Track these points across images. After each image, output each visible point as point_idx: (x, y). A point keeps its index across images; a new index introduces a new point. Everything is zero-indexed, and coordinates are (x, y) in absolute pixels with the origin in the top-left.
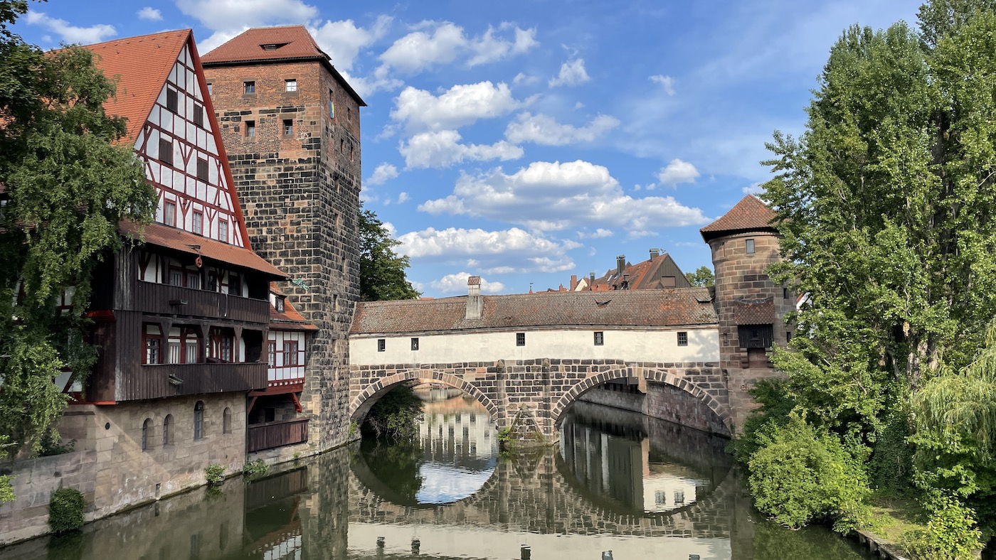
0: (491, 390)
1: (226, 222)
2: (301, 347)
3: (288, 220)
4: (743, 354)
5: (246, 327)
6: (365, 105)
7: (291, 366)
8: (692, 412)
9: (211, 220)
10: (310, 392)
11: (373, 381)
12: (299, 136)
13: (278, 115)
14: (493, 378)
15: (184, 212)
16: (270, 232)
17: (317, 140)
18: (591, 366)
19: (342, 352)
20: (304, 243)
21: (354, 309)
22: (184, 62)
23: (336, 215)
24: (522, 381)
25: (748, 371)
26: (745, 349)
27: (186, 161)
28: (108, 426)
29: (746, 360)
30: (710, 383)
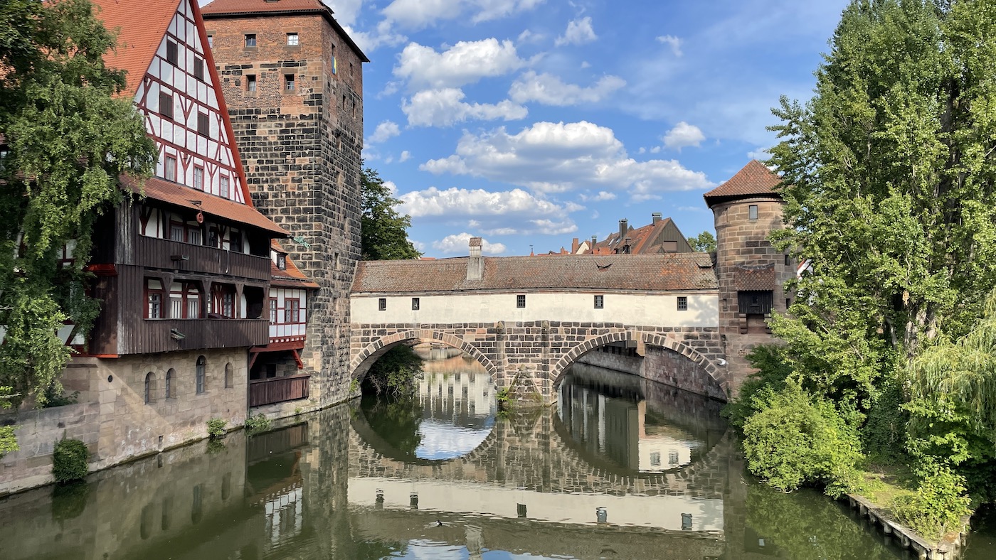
0: (490, 351)
1: (227, 178)
2: (303, 304)
3: (289, 177)
4: (741, 320)
5: (247, 284)
6: (367, 61)
7: (292, 323)
8: (689, 375)
9: (212, 175)
10: (310, 349)
11: (373, 339)
12: (301, 92)
13: (279, 69)
14: (493, 339)
15: (185, 167)
16: (271, 188)
17: (319, 96)
18: (590, 329)
19: (344, 310)
20: (305, 201)
21: (356, 268)
22: (184, 13)
23: (338, 173)
24: (521, 342)
25: (746, 336)
26: (744, 315)
27: (186, 114)
28: (110, 379)
29: (745, 325)
30: (708, 348)
